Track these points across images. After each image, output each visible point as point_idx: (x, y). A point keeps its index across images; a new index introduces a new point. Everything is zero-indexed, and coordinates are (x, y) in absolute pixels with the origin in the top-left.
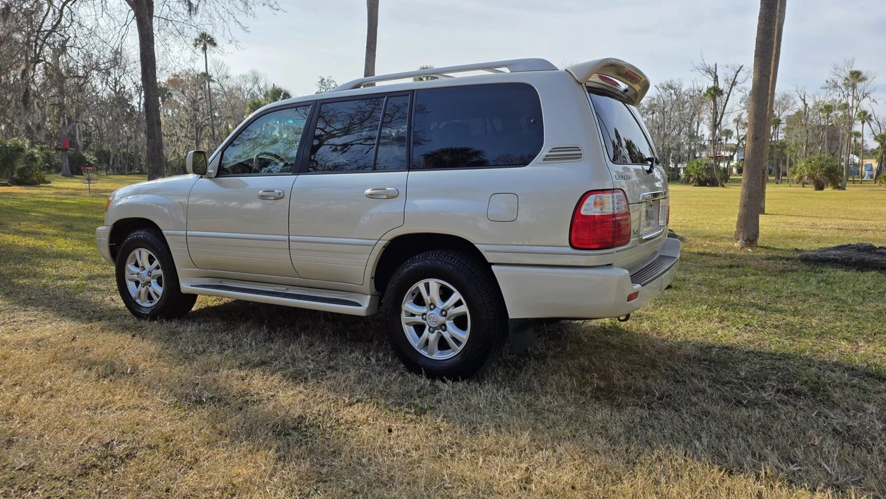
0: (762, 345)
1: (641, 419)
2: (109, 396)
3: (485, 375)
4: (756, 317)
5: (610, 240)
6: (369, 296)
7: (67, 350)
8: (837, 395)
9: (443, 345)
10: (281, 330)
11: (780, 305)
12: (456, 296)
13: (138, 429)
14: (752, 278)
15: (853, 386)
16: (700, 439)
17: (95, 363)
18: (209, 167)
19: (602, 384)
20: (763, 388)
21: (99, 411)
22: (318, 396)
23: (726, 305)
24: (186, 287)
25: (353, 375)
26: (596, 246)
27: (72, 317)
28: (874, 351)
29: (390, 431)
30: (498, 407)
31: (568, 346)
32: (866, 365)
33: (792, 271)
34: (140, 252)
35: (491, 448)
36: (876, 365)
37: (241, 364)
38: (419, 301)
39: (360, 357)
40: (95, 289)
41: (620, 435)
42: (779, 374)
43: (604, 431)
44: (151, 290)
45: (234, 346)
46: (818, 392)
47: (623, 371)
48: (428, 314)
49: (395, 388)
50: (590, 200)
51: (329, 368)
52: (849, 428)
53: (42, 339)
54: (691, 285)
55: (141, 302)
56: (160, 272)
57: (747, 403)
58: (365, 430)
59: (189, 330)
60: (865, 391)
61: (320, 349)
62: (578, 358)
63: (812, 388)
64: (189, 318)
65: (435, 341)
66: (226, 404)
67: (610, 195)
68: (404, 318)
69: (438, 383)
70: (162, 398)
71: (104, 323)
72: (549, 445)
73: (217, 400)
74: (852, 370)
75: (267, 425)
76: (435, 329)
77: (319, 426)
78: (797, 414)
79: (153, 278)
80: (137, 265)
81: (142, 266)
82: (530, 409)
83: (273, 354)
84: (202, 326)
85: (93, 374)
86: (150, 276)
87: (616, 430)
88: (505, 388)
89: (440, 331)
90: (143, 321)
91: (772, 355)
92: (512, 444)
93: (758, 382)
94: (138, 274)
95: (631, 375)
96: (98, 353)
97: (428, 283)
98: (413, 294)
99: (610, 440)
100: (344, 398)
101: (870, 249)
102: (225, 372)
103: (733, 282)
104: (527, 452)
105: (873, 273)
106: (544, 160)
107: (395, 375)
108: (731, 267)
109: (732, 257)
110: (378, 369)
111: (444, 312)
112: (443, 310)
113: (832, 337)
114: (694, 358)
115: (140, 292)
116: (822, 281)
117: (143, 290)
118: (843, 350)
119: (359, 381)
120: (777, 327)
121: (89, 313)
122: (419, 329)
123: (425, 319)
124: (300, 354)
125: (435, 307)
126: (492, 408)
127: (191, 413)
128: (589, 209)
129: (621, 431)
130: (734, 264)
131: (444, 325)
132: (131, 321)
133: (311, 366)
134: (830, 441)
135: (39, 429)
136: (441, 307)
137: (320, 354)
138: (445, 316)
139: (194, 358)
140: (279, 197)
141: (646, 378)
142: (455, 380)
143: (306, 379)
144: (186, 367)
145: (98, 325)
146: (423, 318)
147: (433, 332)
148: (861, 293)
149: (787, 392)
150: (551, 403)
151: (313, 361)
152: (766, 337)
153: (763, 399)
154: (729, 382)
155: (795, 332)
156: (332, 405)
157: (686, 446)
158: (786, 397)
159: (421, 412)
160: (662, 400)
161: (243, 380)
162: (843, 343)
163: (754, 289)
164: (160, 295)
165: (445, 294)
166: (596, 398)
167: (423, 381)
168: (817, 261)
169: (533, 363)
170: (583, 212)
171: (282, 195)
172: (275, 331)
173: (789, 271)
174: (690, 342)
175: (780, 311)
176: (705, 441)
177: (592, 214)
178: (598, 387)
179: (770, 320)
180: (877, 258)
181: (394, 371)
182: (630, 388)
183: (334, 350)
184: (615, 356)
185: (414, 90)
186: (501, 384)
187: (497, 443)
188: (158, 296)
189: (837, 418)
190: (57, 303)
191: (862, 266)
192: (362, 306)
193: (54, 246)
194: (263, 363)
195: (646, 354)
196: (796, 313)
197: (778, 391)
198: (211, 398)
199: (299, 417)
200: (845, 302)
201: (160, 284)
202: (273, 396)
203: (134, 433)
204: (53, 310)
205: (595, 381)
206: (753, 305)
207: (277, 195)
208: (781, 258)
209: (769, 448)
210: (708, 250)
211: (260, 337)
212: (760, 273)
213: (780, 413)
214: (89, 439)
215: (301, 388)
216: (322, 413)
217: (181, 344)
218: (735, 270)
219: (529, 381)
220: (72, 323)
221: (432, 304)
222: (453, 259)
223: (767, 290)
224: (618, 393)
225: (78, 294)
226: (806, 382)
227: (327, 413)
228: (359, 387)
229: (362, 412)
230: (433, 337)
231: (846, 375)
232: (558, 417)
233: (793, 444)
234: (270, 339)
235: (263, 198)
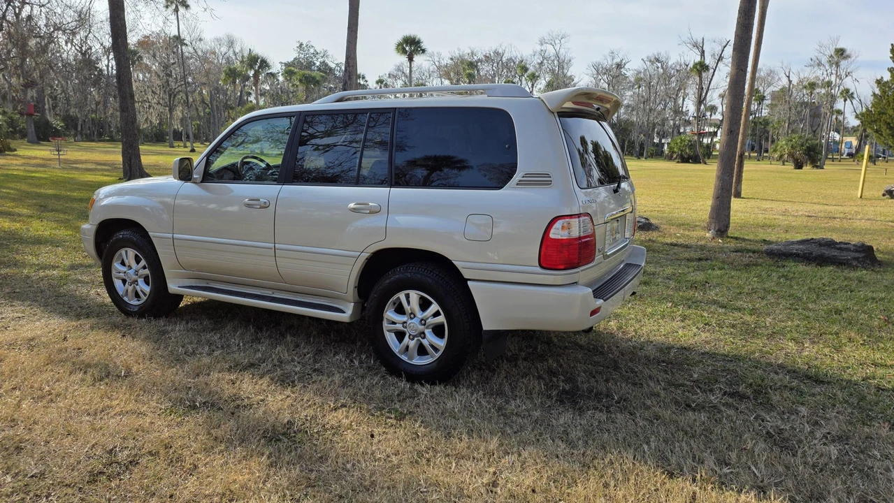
0: (717, 346)
1: (599, 422)
2: (107, 402)
3: (461, 378)
4: (716, 316)
5: (576, 261)
6: (353, 304)
7: (60, 351)
8: (775, 398)
9: (422, 351)
10: (267, 330)
11: (739, 304)
12: (435, 307)
13: (138, 435)
14: (719, 272)
15: (792, 389)
16: (648, 443)
17: (89, 366)
18: (194, 171)
19: (567, 387)
20: (711, 391)
21: (99, 417)
22: (305, 400)
23: (690, 303)
24: (173, 287)
25: (337, 378)
26: (563, 267)
27: (60, 313)
28: (817, 353)
29: (372, 436)
30: (471, 411)
31: (539, 347)
32: (807, 367)
33: (756, 265)
34: (126, 252)
35: (463, 454)
36: (816, 366)
37: (231, 367)
38: (400, 310)
39: (344, 359)
40: (79, 281)
41: (579, 439)
42: (728, 377)
43: (565, 436)
44: (138, 288)
45: (222, 346)
46: (760, 395)
47: (588, 374)
48: (408, 323)
49: (377, 392)
50: (558, 224)
51: (315, 370)
52: (781, 431)
53: (33, 339)
54: (660, 280)
55: (129, 300)
56: (147, 272)
57: (696, 406)
58: (349, 435)
59: (177, 330)
60: (802, 394)
61: (306, 351)
62: (547, 360)
63: (755, 390)
64: (176, 316)
65: (414, 347)
66: (220, 409)
67: (577, 220)
68: (385, 325)
69: (417, 386)
70: (157, 403)
71: (93, 321)
72: (515, 449)
73: (212, 405)
74: (793, 372)
75: (259, 430)
76: (414, 337)
77: (307, 432)
78: (737, 418)
79: (140, 277)
80: (123, 263)
81: (128, 265)
82: (500, 413)
83: (260, 355)
84: (189, 325)
85: (89, 378)
86: (137, 275)
87: (575, 434)
88: (479, 391)
89: (420, 338)
90: (131, 319)
91: (725, 357)
92: (482, 449)
93: (707, 384)
94: (125, 272)
95: (594, 377)
96: (89, 355)
97: (409, 294)
98: (394, 304)
99: (570, 444)
100: (329, 402)
101: (831, 244)
102: (215, 375)
103: (700, 276)
104: (495, 456)
105: (831, 268)
106: (517, 184)
107: (376, 379)
108: (700, 259)
109: (702, 248)
110: (361, 372)
111: (423, 322)
112: (422, 320)
113: (782, 337)
114: (654, 359)
115: (127, 291)
116: (783, 276)
117: (130, 288)
118: (789, 351)
119: (344, 385)
120: (733, 326)
121: (77, 309)
122: (400, 335)
123: (406, 327)
124: (286, 356)
125: (415, 316)
126: (466, 413)
127: (187, 419)
128: (557, 233)
129: (580, 435)
130: (703, 257)
131: (424, 333)
132: (119, 318)
133: (298, 369)
134: (762, 445)
135: (45, 435)
136: (420, 317)
137: (305, 355)
138: (425, 324)
139: (185, 360)
140: (265, 206)
141: (607, 381)
142: (433, 384)
143: (293, 382)
144: (178, 370)
145: (87, 323)
146: (403, 326)
147: (413, 339)
148: (817, 290)
149: (732, 395)
150: (519, 406)
151: (299, 363)
152: (722, 337)
153: (711, 402)
154: (682, 385)
155: (750, 332)
156: (319, 410)
157: (635, 450)
158: (731, 400)
159: (401, 417)
160: (619, 403)
161: (233, 384)
162: (790, 344)
163: (718, 285)
164: (148, 294)
165: (424, 305)
166: (560, 402)
167: (404, 384)
168: (780, 255)
169: (505, 365)
170: (552, 236)
171: (267, 205)
172: (261, 331)
173: (753, 265)
174: (652, 342)
175: (739, 309)
176: (653, 445)
177: (560, 238)
178: (564, 390)
179: (729, 319)
180: (836, 254)
181: (376, 374)
182: (593, 391)
183: (319, 352)
184: (582, 357)
185: (396, 108)
186: (475, 388)
187: (469, 448)
188: (145, 294)
189: (772, 421)
190: (42, 297)
191: (822, 261)
192: (346, 313)
193: (31, 229)
194: (252, 365)
195: (610, 355)
196: (753, 312)
197: (725, 393)
198: (204, 403)
199: (288, 422)
200: (800, 299)
201: (148, 284)
202: (262, 400)
203: (134, 439)
204: (41, 306)
205: (561, 384)
206: (715, 302)
207: (263, 205)
208: (748, 251)
209: (709, 451)
210: (681, 241)
211: (248, 337)
212: (726, 267)
213: (723, 417)
214: (93, 445)
215: (288, 392)
216: (309, 418)
217: (171, 344)
218: (703, 263)
219: (501, 384)
220: (61, 320)
221: (411, 313)
222: (432, 273)
223: (729, 286)
224: (581, 396)
225: (62, 286)
226: (751, 385)
227: (314, 418)
228: (344, 391)
229: (347, 417)
230: (412, 344)
231: (788, 377)
232: (526, 421)
233: (729, 448)
234: (257, 340)
235: (248, 206)
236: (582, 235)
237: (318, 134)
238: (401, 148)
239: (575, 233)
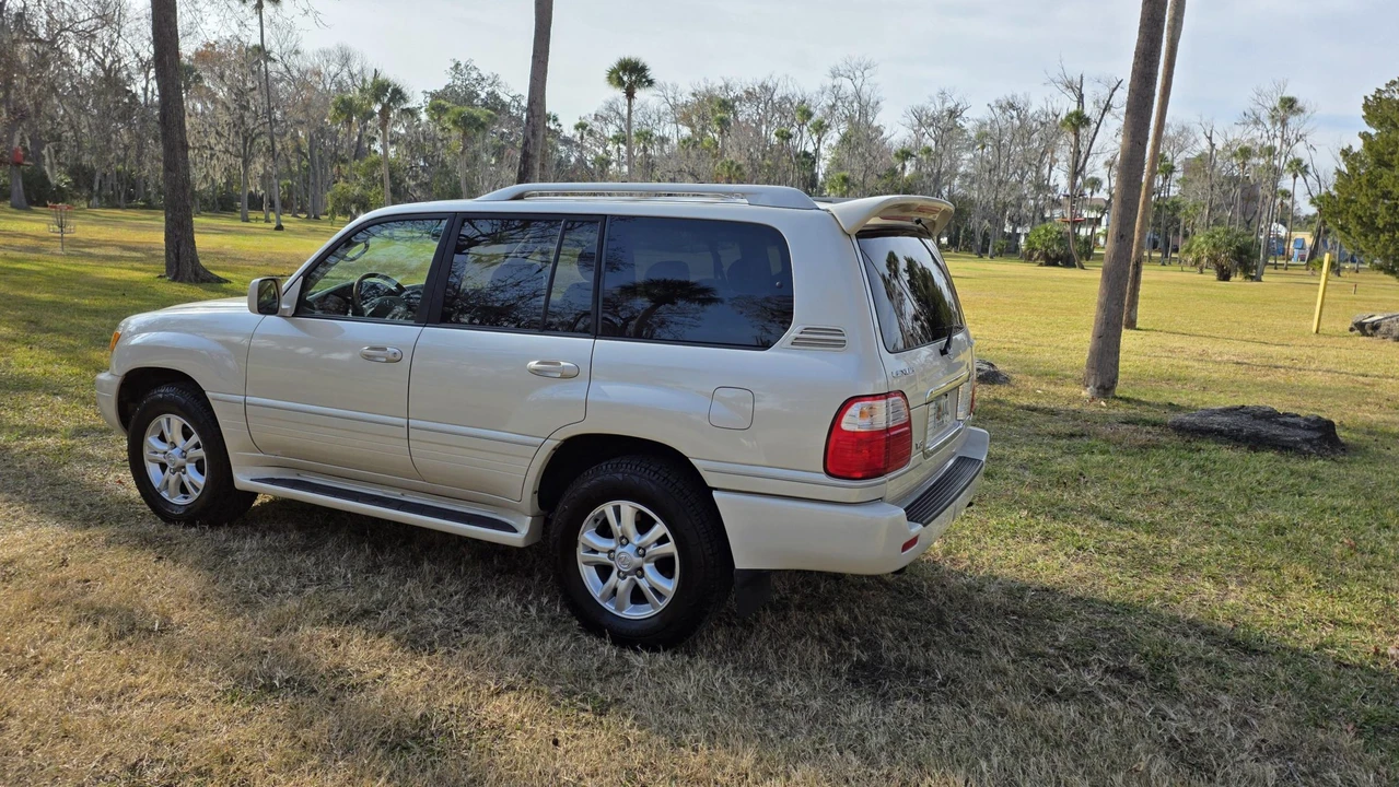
0: (1096, 587)
1: (914, 719)
2: (129, 678)
3: (698, 641)
4: (1095, 534)
5: (882, 465)
6: (530, 518)
7: (55, 584)
8: (1184, 678)
9: (638, 596)
10: (392, 550)
11: (1130, 513)
12: (660, 529)
13: (179, 738)
14: (1100, 458)
15: (1208, 663)
16: (987, 758)
17: (101, 612)
18: (283, 298)
19: (864, 658)
20: (1086, 664)
21: (115, 705)
22: (449, 677)
23: (1055, 510)
24: (242, 479)
25: (502, 639)
26: (860, 475)
27: (57, 514)
28: (1247, 600)
29: (556, 743)
30: (713, 699)
31: (822, 586)
32: (1231, 626)
33: (1157, 447)
34: (169, 420)
35: (699, 775)
36: (1245, 625)
37: (331, 616)
38: (604, 530)
39: (513, 605)
40: (89, 458)
41: (882, 749)
42: (1113, 641)
43: (859, 745)
44: (185, 479)
45: (319, 579)
46: (1159, 675)
47: (897, 633)
48: (617, 552)
49: (565, 666)
50: (855, 409)
51: (467, 624)
52: (1191, 738)
53: (11, 562)
54: (1009, 470)
55: (170, 497)
56: (201, 453)
57: (1063, 691)
58: (519, 740)
59: (248, 547)
60: (1223, 671)
61: (452, 589)
62: (833, 609)
63: (1153, 665)
64: (245, 523)
65: (626, 590)
66: (313, 691)
67: (884, 402)
68: (581, 554)
69: (629, 654)
70: (211, 680)
71: (111, 530)
72: (781, 768)
73: (300, 685)
74: (1211, 634)
75: (374, 730)
76: (626, 574)
77: (451, 733)
78: (1124, 713)
79: (189, 461)
80: (162, 438)
81: (170, 441)
82: (759, 703)
83: (379, 596)
84: (267, 539)
85: (100, 632)
86: (185, 457)
87: (876, 740)
88: (726, 663)
89: (635, 577)
90: (171, 527)
91: (1110, 607)
92: (729, 769)
93: (1078, 654)
94: (165, 453)
95: (906, 639)
96: (104, 592)
97: (619, 506)
98: (596, 520)
99: (867, 759)
100: (488, 681)
101: (1270, 416)
102: (306, 631)
103: (1071, 464)
104: (749, 780)
105: (1271, 455)
106: (793, 344)
107: (564, 640)
108: (1072, 435)
109: (1075, 415)
110: (540, 627)
111: (641, 551)
112: (640, 548)
113: (1195, 573)
114: (999, 608)
115: (168, 482)
116: (1198, 466)
117: (173, 478)
118: (1206, 597)
119: (511, 651)
120: (1121, 552)
121: (84, 508)
122: (604, 571)
123: (613, 559)
124: (421, 599)
125: (628, 542)
126: (704, 703)
127: (258, 709)
128: (852, 422)
129: (883, 742)
130: (1076, 432)
131: (641, 569)
132: (153, 526)
133: (439, 621)
134: (1162, 762)
135: (25, 738)
136: (636, 543)
137: (451, 596)
138: (644, 555)
139: (258, 602)
140: (394, 360)
141: (926, 646)
142: (655, 650)
143: (431, 644)
144: (246, 621)
145: (100, 533)
146: (609, 557)
147: (624, 578)
148: (1248, 492)
149: (1119, 672)
150: (789, 690)
151: (441, 609)
152: (1103, 572)
153: (1085, 685)
154: (1042, 655)
155: (1146, 563)
156: (471, 694)
157: (968, 770)
158: (1116, 682)
159: (602, 710)
160: (944, 685)
161: (336, 646)
162: (1207, 584)
163: (1099, 479)
164: (201, 489)
165: (643, 524)
166: (853, 682)
167: (607, 649)
168: (1196, 431)
169: (768, 617)
170: (844, 426)
171: (398, 357)
172: (383, 553)
173: (1153, 446)
174: (996, 578)
175: (1130, 523)
176: (995, 761)
177: (857, 430)
178: (859, 660)
179: (1114, 540)
180: (1278, 432)
181: (565, 631)
182: (904, 665)
183: (474, 591)
184: (888, 603)
185: (606, 216)
186: (720, 657)
187: (708, 764)
188: (197, 489)
189: (1179, 719)
190: (29, 486)
191: (1257, 443)
192: (520, 533)
193: (13, 363)
194: (365, 613)
195: (932, 600)
196: (1152, 528)
197: (1107, 670)
198: (287, 681)
199: (422, 715)
200: (1222, 506)
201: (201, 471)
202: (381, 677)
203: (172, 744)
204: (26, 502)
205: (856, 652)
206: (1094, 510)
207: (391, 357)
208: (1146, 423)
209: (1080, 772)
210: (1043, 403)
211: (360, 564)
212: (1111, 449)
213: (1103, 712)
214: (106, 756)
215: (422, 662)
216: (455, 709)
217: (237, 574)
218: (1076, 441)
219: (761, 651)
220: (58, 528)
221: (623, 537)
222: (657, 476)
223: (1116, 481)
224: (886, 674)
225: (61, 466)
226: (1147, 655)
227: (463, 709)
228: (511, 662)
229: (516, 709)
230: (623, 585)
231: (1202, 643)
232: (798, 717)
233: (1113, 768)
234: (375, 568)
235: (368, 357)
236: (891, 425)
237: (481, 238)
238: (613, 266)
239: (880, 421)
